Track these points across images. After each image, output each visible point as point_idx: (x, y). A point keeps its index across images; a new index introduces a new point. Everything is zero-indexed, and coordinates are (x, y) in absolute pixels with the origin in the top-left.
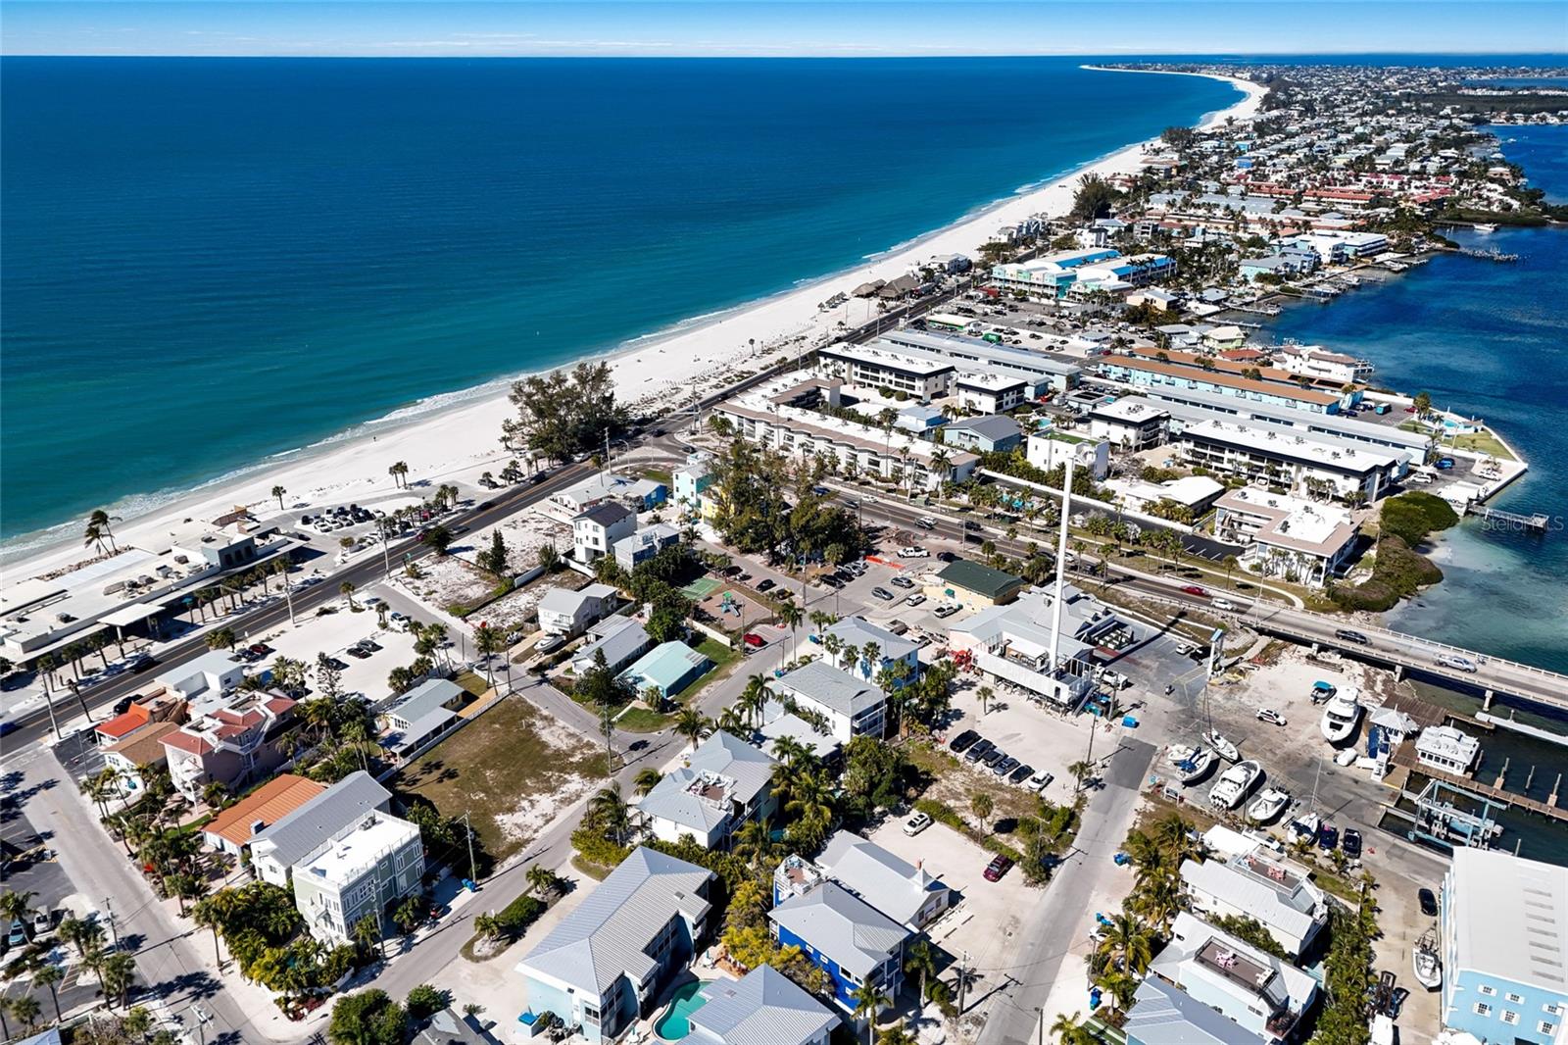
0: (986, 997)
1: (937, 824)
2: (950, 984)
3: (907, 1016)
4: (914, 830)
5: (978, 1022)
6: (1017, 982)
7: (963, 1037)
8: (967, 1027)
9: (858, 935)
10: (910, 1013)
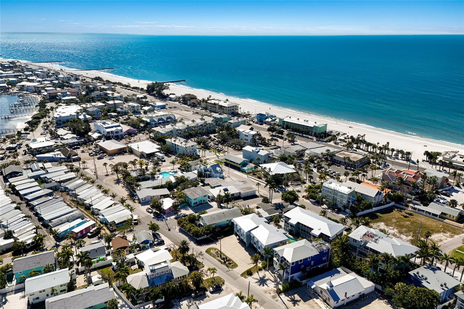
2: (292, 296)
3: (280, 282)
5: (273, 298)
7: (268, 291)
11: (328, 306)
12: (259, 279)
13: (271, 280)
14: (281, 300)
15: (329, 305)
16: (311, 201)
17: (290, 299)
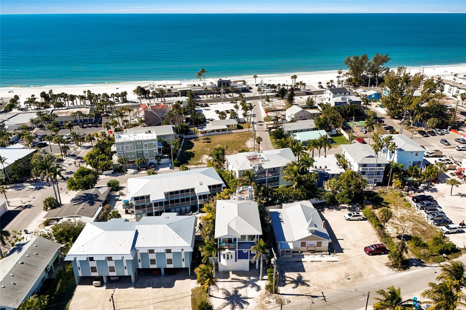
0: (299, 295)
1: (366, 222)
2: (288, 279)
3: (250, 278)
4: (349, 217)
5: (281, 303)
6: (325, 299)
7: (264, 303)
8: (271, 300)
9: (234, 222)
10: (252, 278)
11: (323, 253)
12: (226, 301)
13: (241, 288)
14: (290, 296)
15: (321, 252)
16: (106, 175)
17: (293, 285)
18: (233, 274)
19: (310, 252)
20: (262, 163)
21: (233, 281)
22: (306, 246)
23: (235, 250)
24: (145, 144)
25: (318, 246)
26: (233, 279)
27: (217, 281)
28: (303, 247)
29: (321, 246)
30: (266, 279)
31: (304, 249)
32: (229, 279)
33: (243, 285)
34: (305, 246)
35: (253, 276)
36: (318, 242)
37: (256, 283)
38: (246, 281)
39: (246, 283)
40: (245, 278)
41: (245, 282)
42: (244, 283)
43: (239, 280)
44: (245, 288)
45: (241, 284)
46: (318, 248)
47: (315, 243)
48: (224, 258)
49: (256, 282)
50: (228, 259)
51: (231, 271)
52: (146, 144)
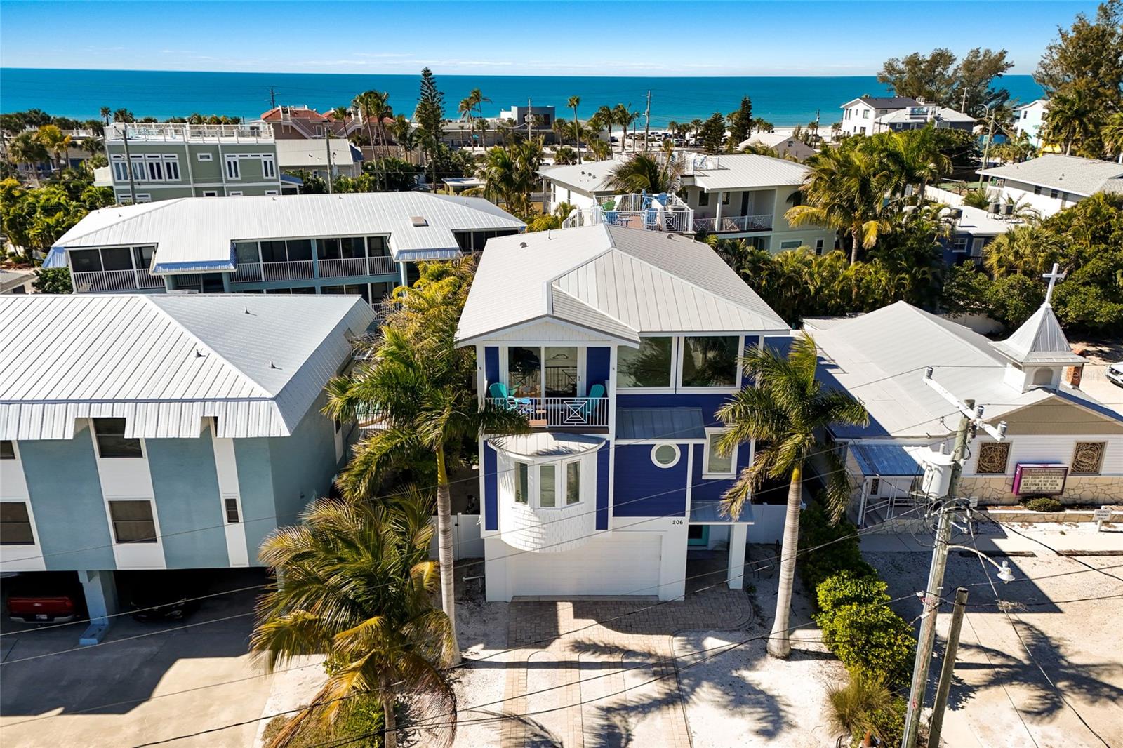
15: (1096, 506)
18: (578, 615)
19: (1032, 503)
20: (696, 173)
21: (586, 657)
22: (1010, 469)
23: (599, 441)
24: (227, 159)
25: (1078, 468)
26: (580, 647)
27: (467, 664)
28: (988, 477)
29: (1096, 472)
30: (812, 647)
31: (998, 484)
32: (557, 651)
33: (655, 689)
34: (1003, 471)
35: (721, 630)
36: (1080, 446)
37: (749, 675)
38: (673, 661)
39: (676, 676)
40: (666, 645)
41: (664, 668)
42: (661, 676)
43: (628, 653)
44: (674, 714)
45: (639, 681)
46: (1079, 485)
47: (1061, 448)
48: (522, 496)
49: (750, 667)
50: (548, 501)
51: (565, 599)
52: (232, 160)
